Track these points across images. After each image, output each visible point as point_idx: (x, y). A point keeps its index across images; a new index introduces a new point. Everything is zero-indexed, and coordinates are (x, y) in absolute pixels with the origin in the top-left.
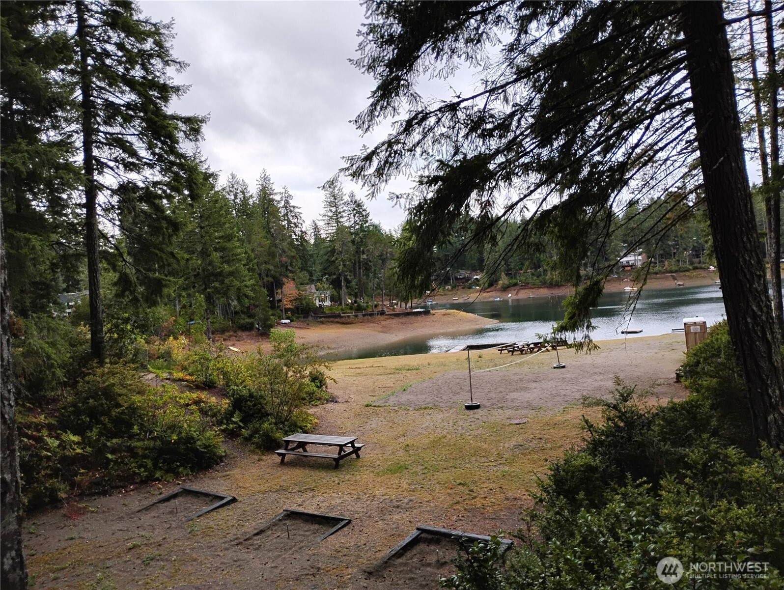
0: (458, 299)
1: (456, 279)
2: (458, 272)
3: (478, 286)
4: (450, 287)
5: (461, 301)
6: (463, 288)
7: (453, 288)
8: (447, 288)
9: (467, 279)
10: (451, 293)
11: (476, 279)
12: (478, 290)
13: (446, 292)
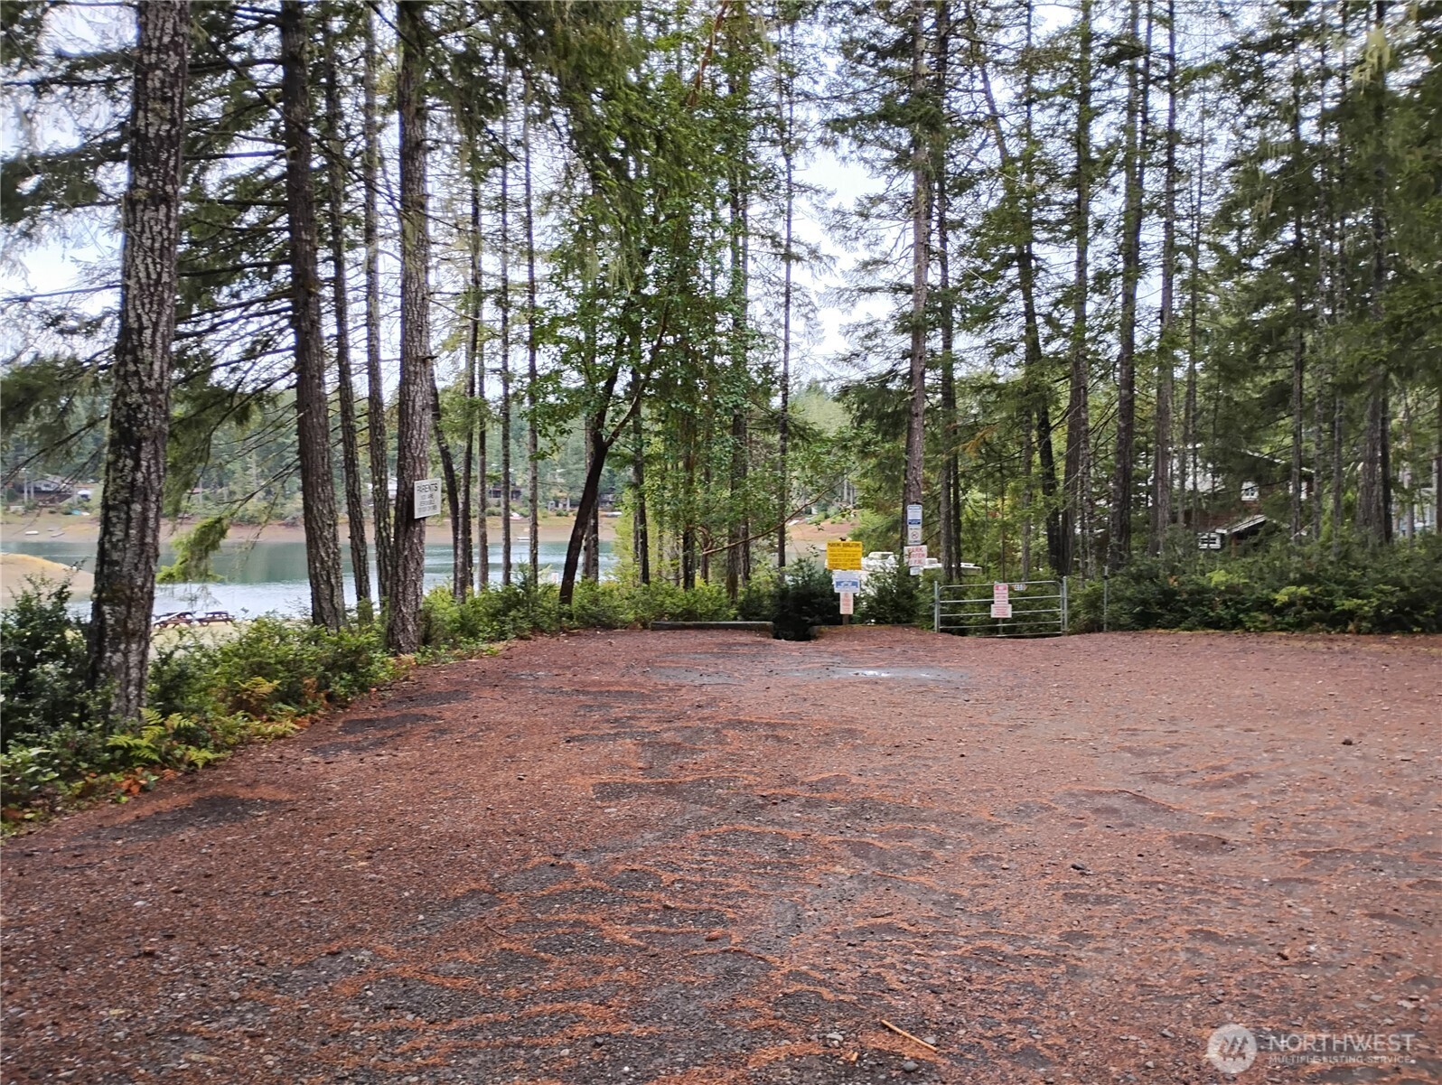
0: (35, 534)
1: (38, 491)
2: (43, 478)
3: (87, 509)
4: (20, 508)
5: (44, 538)
6: (52, 512)
7: (29, 509)
8: (13, 508)
9: (61, 495)
10: (23, 520)
11: (84, 496)
12: (86, 518)
13: (10, 518)
